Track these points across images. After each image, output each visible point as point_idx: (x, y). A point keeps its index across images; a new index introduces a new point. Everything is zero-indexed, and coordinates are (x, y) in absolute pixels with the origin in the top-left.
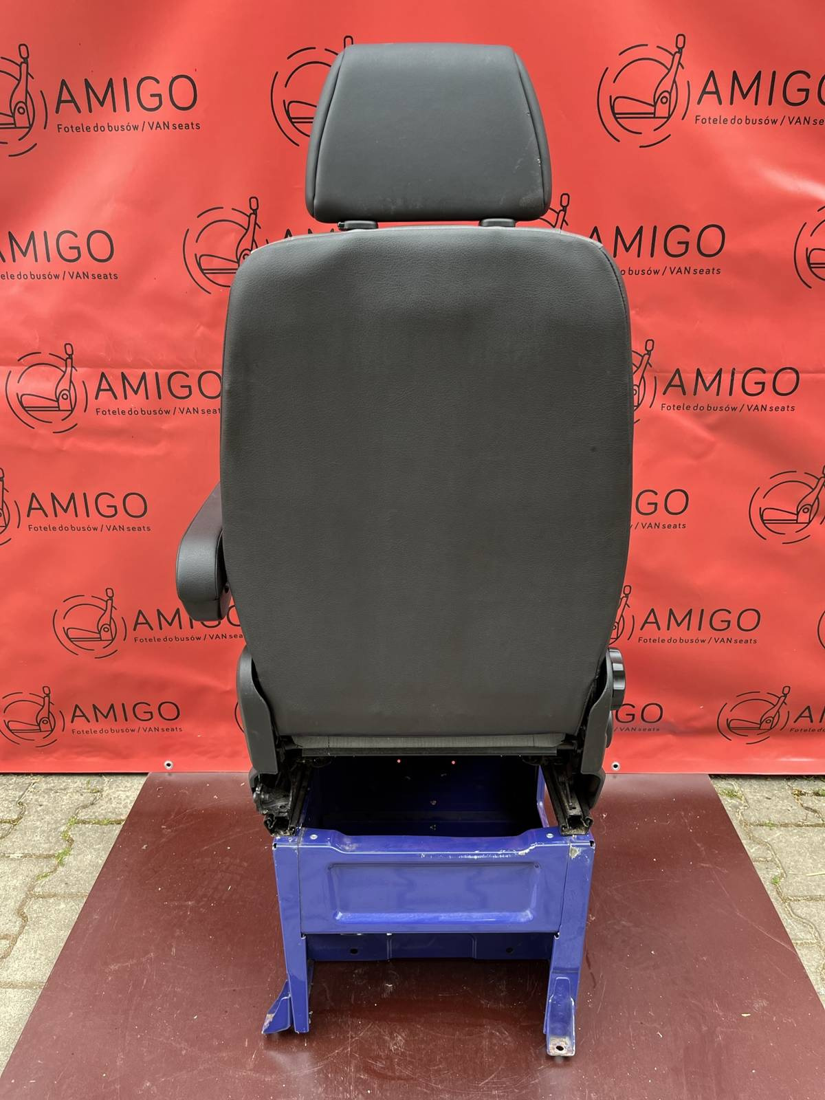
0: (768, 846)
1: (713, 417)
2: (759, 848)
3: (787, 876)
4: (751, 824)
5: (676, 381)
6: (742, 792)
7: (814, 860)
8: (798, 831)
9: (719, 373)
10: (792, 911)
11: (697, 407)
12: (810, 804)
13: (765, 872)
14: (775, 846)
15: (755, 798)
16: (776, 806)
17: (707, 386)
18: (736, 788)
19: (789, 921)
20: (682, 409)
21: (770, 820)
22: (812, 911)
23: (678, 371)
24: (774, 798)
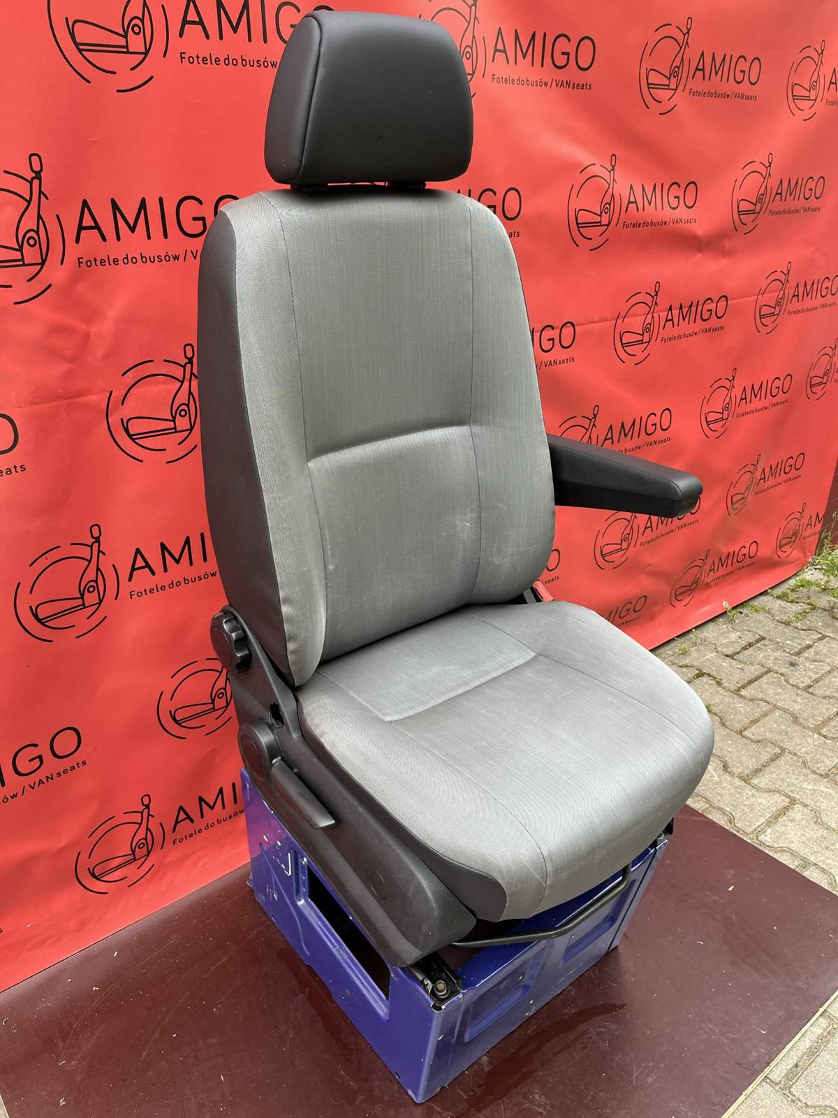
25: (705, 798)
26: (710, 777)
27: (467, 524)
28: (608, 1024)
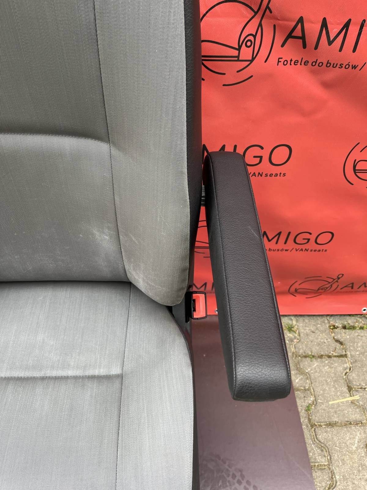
0: (307, 376)
1: (331, 75)
2: (302, 379)
3: (316, 403)
4: (299, 356)
5: (298, 32)
6: (298, 326)
7: (336, 388)
8: (329, 362)
9: (347, 26)
10: (316, 437)
11: (316, 62)
12: (339, 336)
13: (303, 401)
14: (312, 377)
15: (305, 332)
16: (317, 339)
17: (331, 39)
18: (294, 323)
19: (313, 446)
20: (299, 63)
21: (312, 352)
22: (328, 436)
23: (301, 20)
24: (317, 331)
25: (331, 458)
26: (350, 443)
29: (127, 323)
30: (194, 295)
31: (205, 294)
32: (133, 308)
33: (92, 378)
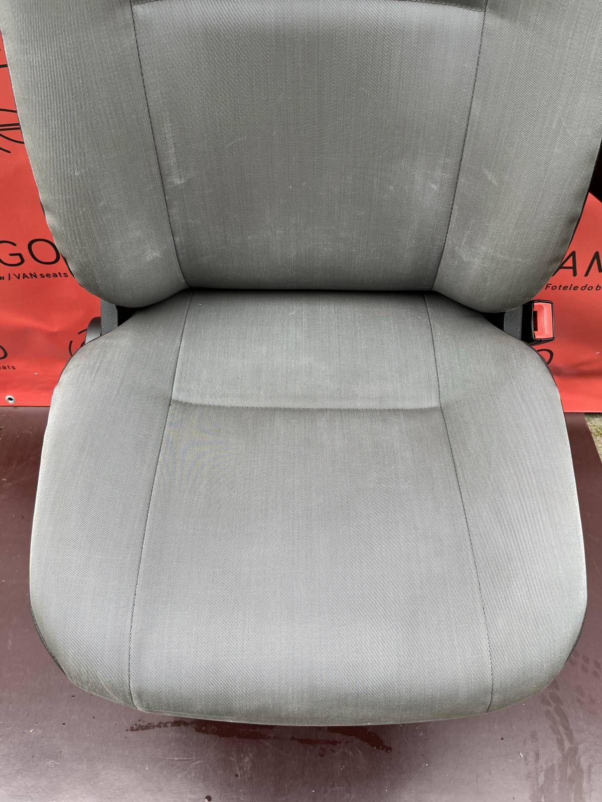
27: (434, 187)
28: (359, 751)
29: (433, 344)
30: (535, 304)
31: (552, 304)
32: (437, 327)
33: (396, 411)
